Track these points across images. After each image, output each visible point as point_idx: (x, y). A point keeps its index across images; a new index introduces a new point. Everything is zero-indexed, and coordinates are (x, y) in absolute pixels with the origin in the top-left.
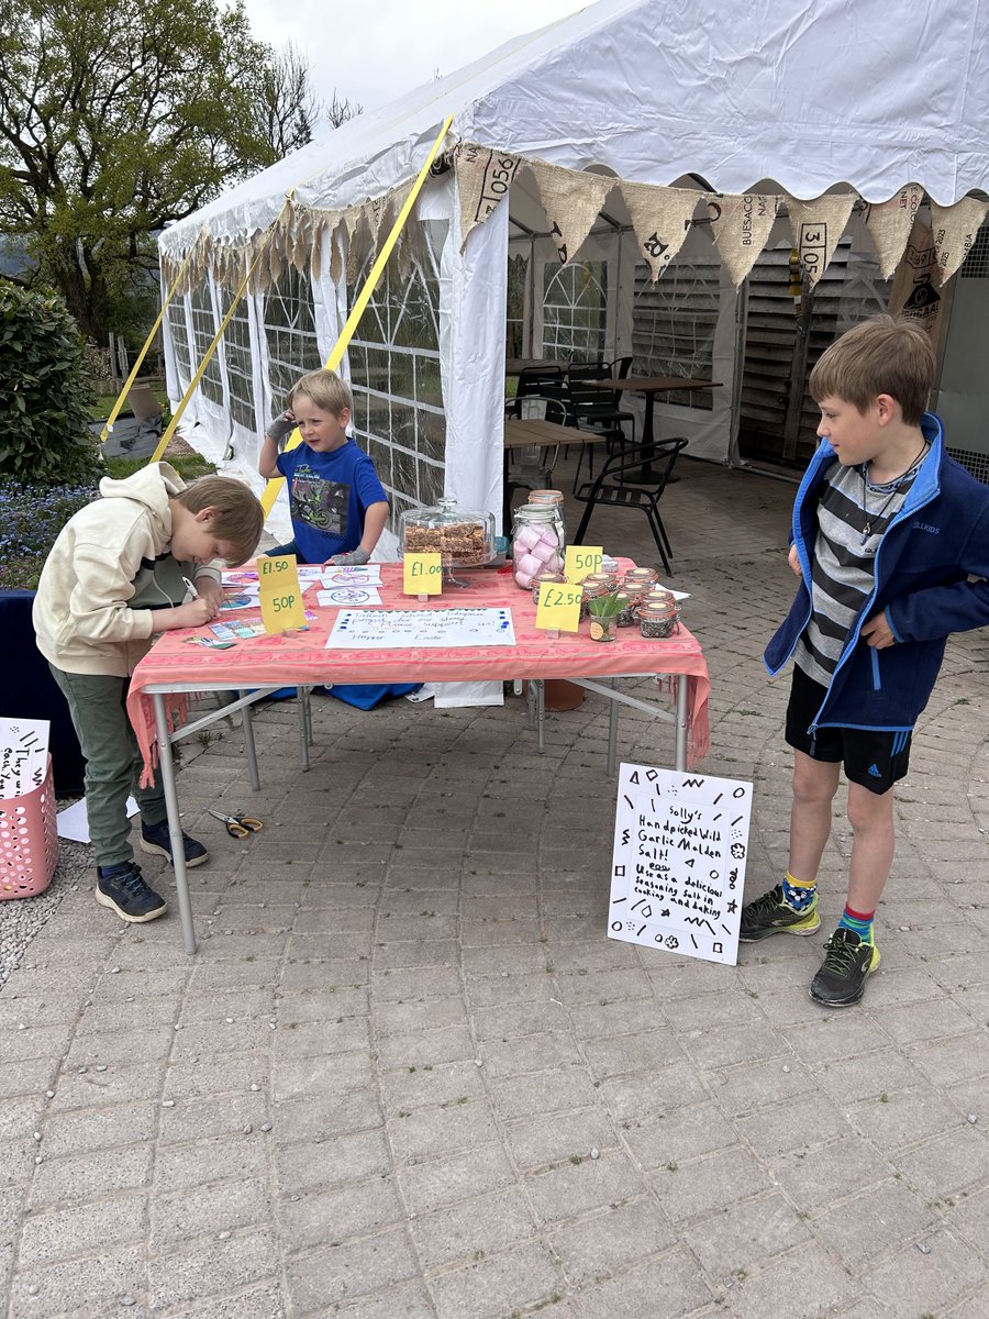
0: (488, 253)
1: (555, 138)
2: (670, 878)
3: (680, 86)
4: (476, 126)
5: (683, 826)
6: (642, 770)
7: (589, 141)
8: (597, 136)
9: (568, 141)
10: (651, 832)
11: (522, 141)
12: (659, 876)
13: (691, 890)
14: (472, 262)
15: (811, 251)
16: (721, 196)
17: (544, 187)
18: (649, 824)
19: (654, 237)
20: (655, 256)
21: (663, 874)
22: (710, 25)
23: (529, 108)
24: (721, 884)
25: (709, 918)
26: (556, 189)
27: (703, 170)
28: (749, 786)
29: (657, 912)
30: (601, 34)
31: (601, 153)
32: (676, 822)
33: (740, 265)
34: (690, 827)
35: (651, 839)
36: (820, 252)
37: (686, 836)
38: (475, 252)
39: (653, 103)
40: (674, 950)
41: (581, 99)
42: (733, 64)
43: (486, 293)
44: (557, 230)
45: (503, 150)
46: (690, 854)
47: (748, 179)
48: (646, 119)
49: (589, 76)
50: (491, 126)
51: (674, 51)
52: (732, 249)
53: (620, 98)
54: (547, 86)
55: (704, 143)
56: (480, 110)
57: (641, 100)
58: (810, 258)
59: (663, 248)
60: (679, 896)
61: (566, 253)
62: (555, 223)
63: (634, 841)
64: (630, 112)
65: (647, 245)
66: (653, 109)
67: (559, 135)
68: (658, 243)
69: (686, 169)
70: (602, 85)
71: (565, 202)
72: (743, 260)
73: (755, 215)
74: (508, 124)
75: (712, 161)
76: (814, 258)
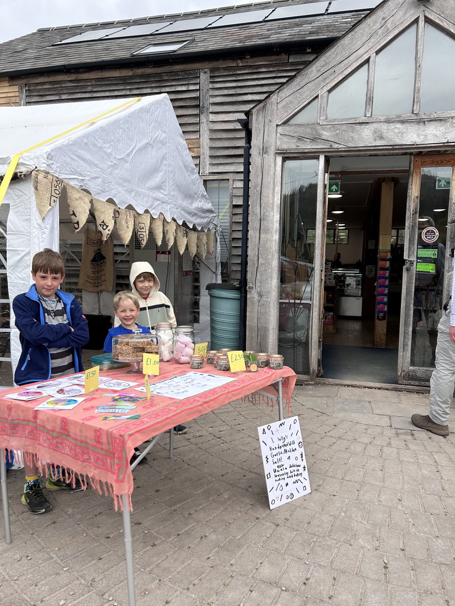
0: (53, 221)
1: (71, 174)
2: (285, 469)
3: (106, 163)
4: (47, 163)
5: (283, 444)
6: (265, 427)
7: (83, 178)
8: (85, 177)
9: (76, 177)
10: (274, 452)
11: (62, 173)
12: (281, 470)
13: (292, 469)
14: (48, 224)
15: (141, 233)
16: (119, 208)
17: (69, 195)
18: (273, 449)
19: (103, 222)
20: (104, 229)
21: (282, 468)
22: (112, 143)
23: (64, 160)
24: (299, 462)
25: (299, 477)
26: (74, 196)
27: (114, 197)
28: (296, 418)
29: (284, 486)
30: (83, 137)
31: (87, 184)
32: (281, 444)
33: (126, 237)
34: (285, 443)
35: (275, 455)
36: (144, 233)
37: (285, 448)
38: (49, 220)
39: (100, 168)
40: (293, 499)
41: (79, 160)
42: (119, 159)
43: (53, 240)
44: (74, 214)
45: (57, 175)
46: (288, 454)
47: (126, 203)
48: (98, 174)
49: (81, 152)
50: (53, 164)
51: (104, 150)
52: (123, 229)
53: (91, 164)
54: (69, 152)
55: (114, 187)
56: (49, 156)
57: (96, 166)
58: (141, 236)
59: (107, 226)
60: (290, 474)
61: (78, 225)
62: (73, 211)
63: (270, 459)
64: (94, 170)
65: (100, 225)
66: (100, 170)
67: (73, 174)
68: (105, 224)
69: (109, 196)
70: (85, 157)
71: (77, 202)
72: (127, 234)
73: (128, 217)
74: (58, 165)
75: (116, 194)
76: (142, 236)
